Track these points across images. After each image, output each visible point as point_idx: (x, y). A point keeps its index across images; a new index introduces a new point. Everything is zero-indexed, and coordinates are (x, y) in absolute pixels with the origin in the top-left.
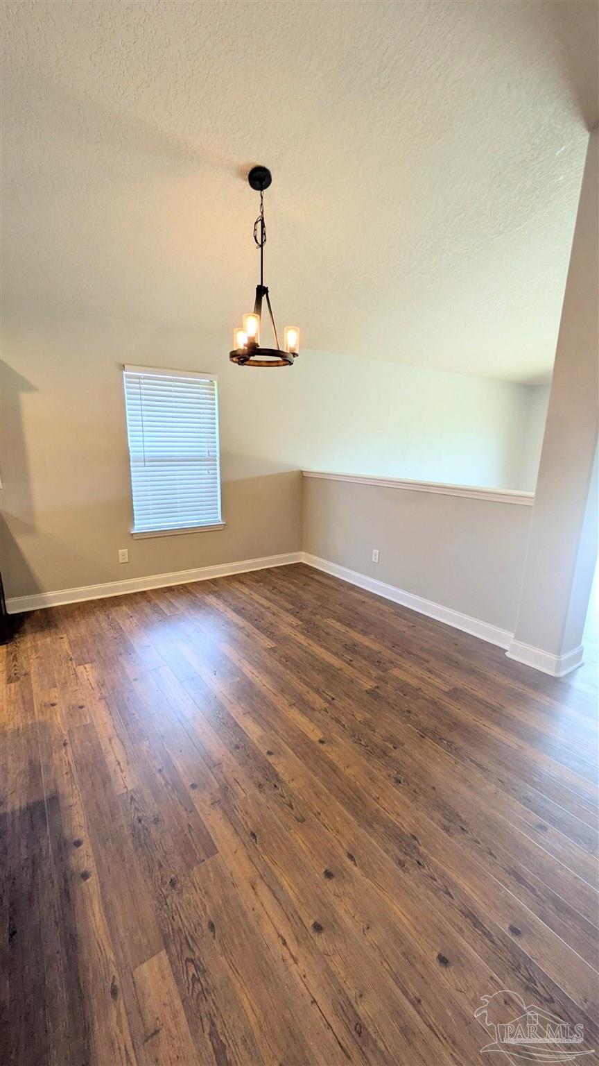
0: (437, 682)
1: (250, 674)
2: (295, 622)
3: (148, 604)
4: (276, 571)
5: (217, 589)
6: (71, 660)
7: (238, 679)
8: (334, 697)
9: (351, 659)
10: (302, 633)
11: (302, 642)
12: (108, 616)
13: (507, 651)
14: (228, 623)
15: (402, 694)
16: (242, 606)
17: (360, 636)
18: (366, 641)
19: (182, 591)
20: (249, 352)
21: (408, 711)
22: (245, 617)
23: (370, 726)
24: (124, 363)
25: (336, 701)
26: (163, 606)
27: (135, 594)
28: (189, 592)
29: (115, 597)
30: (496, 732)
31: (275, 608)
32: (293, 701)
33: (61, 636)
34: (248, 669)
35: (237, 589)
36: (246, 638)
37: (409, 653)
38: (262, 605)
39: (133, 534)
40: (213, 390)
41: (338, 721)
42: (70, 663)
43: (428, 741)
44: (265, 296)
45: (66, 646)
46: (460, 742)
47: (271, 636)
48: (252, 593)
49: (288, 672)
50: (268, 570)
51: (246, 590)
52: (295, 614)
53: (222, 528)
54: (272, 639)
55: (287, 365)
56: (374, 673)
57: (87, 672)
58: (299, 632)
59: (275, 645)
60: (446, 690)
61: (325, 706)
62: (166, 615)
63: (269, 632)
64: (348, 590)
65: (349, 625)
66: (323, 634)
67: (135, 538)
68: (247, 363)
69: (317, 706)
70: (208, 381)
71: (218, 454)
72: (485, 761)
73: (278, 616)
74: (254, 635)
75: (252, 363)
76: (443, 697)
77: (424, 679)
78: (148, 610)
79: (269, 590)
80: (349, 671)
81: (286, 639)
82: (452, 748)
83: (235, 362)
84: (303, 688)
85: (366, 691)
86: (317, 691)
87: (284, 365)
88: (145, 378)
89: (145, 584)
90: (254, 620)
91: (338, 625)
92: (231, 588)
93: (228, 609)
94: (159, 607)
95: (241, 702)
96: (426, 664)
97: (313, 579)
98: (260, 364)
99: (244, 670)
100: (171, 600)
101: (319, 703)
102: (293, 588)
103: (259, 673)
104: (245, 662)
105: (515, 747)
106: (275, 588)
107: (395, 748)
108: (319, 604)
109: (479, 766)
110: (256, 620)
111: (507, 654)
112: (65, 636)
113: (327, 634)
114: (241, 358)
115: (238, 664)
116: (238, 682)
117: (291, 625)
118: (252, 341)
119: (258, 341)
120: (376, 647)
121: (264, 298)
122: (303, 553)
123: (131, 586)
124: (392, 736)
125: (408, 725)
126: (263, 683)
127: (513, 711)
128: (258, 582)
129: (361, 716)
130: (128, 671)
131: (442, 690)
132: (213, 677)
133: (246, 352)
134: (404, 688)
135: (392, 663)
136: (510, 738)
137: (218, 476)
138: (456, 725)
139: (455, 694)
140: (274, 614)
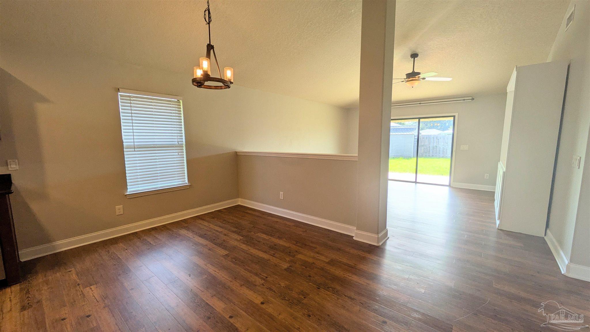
0: (322, 258)
1: (214, 272)
2: (239, 238)
3: (139, 240)
4: (225, 211)
5: (187, 225)
6: (79, 285)
7: (206, 276)
8: (267, 276)
9: (274, 253)
10: (244, 243)
11: (244, 248)
12: (108, 252)
13: (354, 237)
14: (195, 244)
15: (305, 268)
16: (204, 233)
17: (278, 240)
18: (281, 242)
19: (163, 229)
20: (204, 79)
21: (309, 276)
22: (207, 239)
23: (289, 289)
24: (119, 87)
25: (268, 278)
26: (149, 240)
27: (129, 234)
28: (168, 229)
29: (113, 238)
30: (355, 278)
31: (226, 232)
32: (243, 283)
33: (70, 270)
34: (211, 269)
35: (200, 224)
36: (209, 251)
37: (306, 245)
38: (217, 231)
39: (126, 195)
40: (180, 105)
41: (271, 289)
42: (78, 287)
43: (322, 290)
44: (212, 50)
45: (74, 276)
46: (339, 288)
47: (225, 248)
48: (210, 224)
49: (237, 267)
50: (219, 211)
51: (206, 224)
52: (238, 233)
53: (188, 188)
54: (226, 249)
55: (227, 88)
56: (288, 259)
57: (92, 291)
58: (242, 243)
59: (228, 252)
60: (327, 261)
61: (262, 282)
62: (153, 245)
63: (222, 245)
64: (268, 216)
65: (271, 236)
66: (257, 242)
67: (128, 198)
68: (202, 86)
69: (257, 283)
70: (176, 100)
71: (184, 143)
72: (352, 295)
73: (227, 236)
74: (214, 249)
75: (206, 87)
76: (326, 265)
77: (315, 257)
78: (138, 243)
79: (221, 222)
80: (274, 260)
81: (235, 248)
82: (335, 292)
83: (195, 85)
84: (248, 275)
85: (285, 269)
86: (256, 274)
87: (225, 88)
88: (134, 97)
89: (137, 227)
90: (213, 240)
91: (264, 236)
92: (196, 224)
93: (195, 236)
94: (146, 240)
95: (209, 290)
96: (315, 249)
97: (247, 213)
98: (210, 87)
99: (210, 270)
100: (155, 235)
101: (258, 281)
102: (236, 219)
103: (219, 270)
104: (210, 266)
105: (365, 284)
106: (225, 220)
107: (305, 298)
108: (252, 226)
109: (350, 298)
110: (214, 240)
111: (354, 238)
112: (73, 269)
113: (259, 242)
114: (199, 83)
115: (205, 267)
116: (206, 278)
117: (236, 240)
118: (206, 73)
119: (210, 73)
120: (287, 245)
121: (212, 51)
122: (240, 199)
123: (127, 230)
124: (302, 291)
125: (310, 283)
126: (222, 276)
127: (362, 266)
128: (213, 218)
129: (284, 284)
130: (126, 284)
131: (325, 262)
132: (188, 278)
133: (202, 79)
134: (306, 264)
135: (297, 251)
136: (363, 280)
137: (185, 156)
138: (335, 279)
139: (332, 262)
140: (225, 235)
